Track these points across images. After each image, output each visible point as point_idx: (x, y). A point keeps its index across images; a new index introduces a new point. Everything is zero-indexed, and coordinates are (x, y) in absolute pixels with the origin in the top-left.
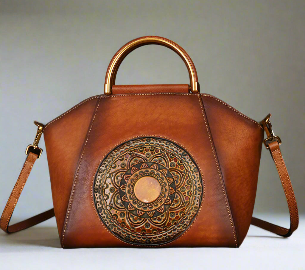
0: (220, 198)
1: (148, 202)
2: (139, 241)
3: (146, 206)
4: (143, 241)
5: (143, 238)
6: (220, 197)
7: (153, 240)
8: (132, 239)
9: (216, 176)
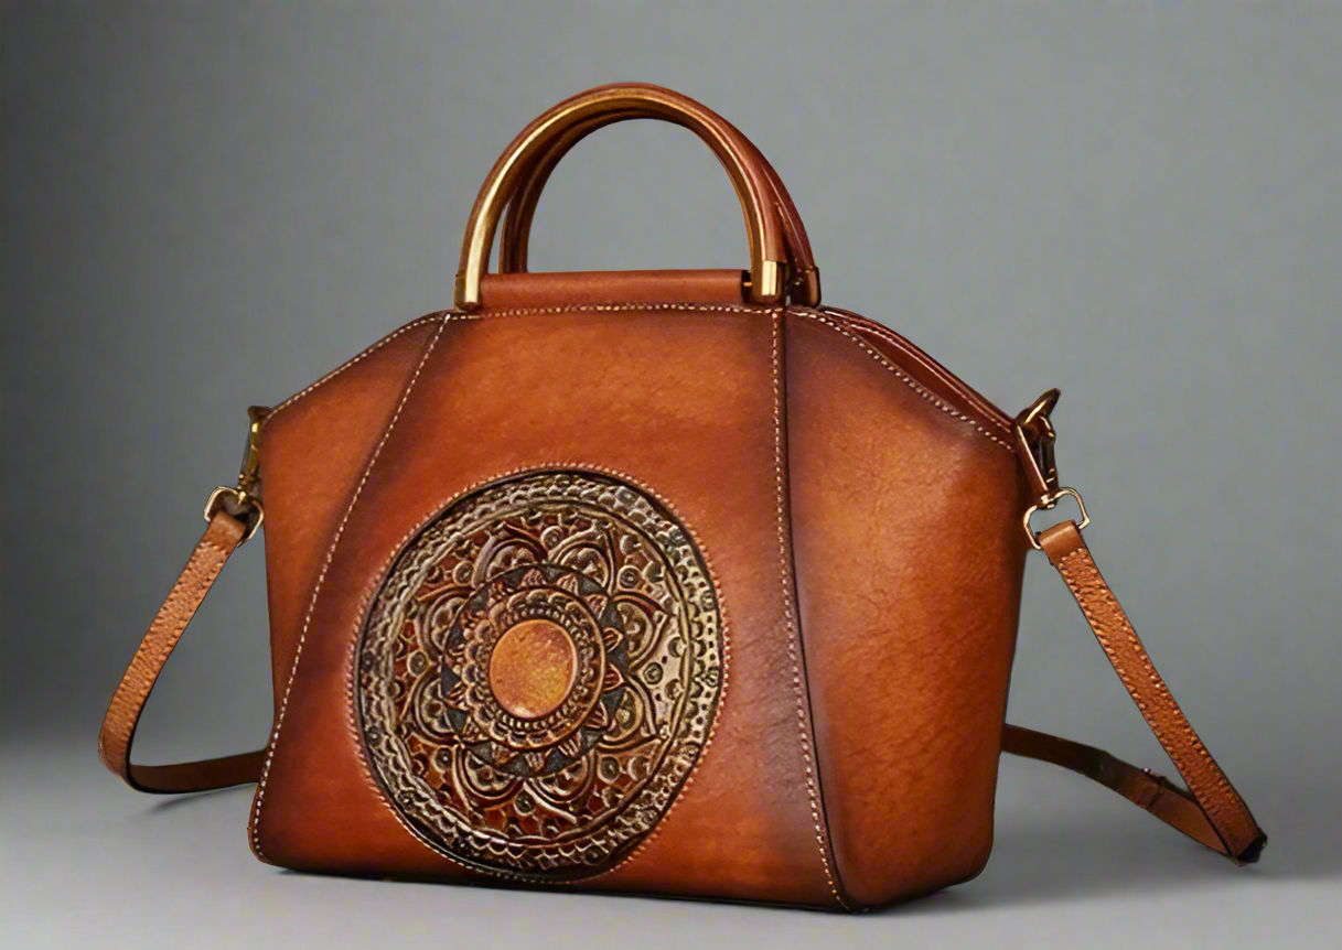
0: (781, 716)
1: (528, 714)
2: (500, 857)
3: (523, 729)
4: (512, 860)
5: (511, 849)
6: (778, 711)
7: (544, 860)
8: (476, 851)
9: (777, 629)
